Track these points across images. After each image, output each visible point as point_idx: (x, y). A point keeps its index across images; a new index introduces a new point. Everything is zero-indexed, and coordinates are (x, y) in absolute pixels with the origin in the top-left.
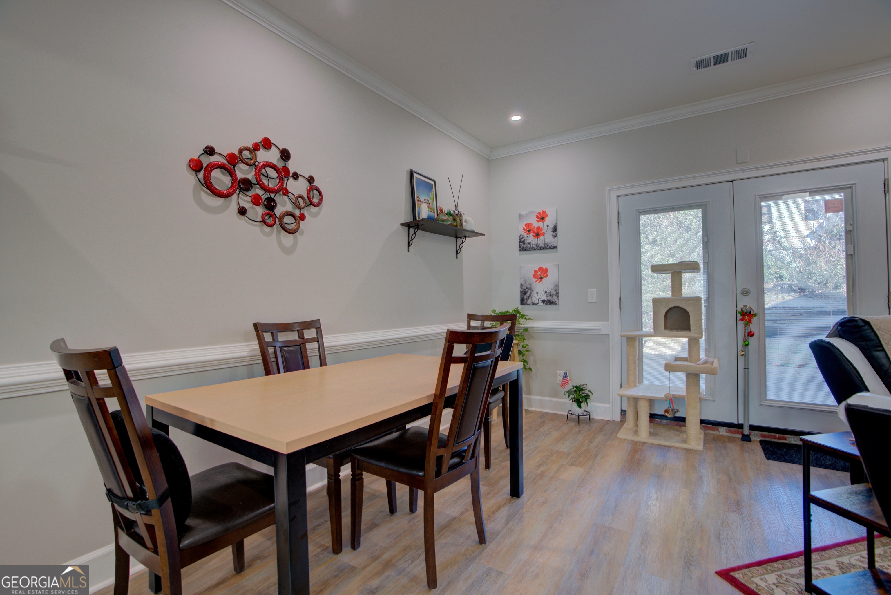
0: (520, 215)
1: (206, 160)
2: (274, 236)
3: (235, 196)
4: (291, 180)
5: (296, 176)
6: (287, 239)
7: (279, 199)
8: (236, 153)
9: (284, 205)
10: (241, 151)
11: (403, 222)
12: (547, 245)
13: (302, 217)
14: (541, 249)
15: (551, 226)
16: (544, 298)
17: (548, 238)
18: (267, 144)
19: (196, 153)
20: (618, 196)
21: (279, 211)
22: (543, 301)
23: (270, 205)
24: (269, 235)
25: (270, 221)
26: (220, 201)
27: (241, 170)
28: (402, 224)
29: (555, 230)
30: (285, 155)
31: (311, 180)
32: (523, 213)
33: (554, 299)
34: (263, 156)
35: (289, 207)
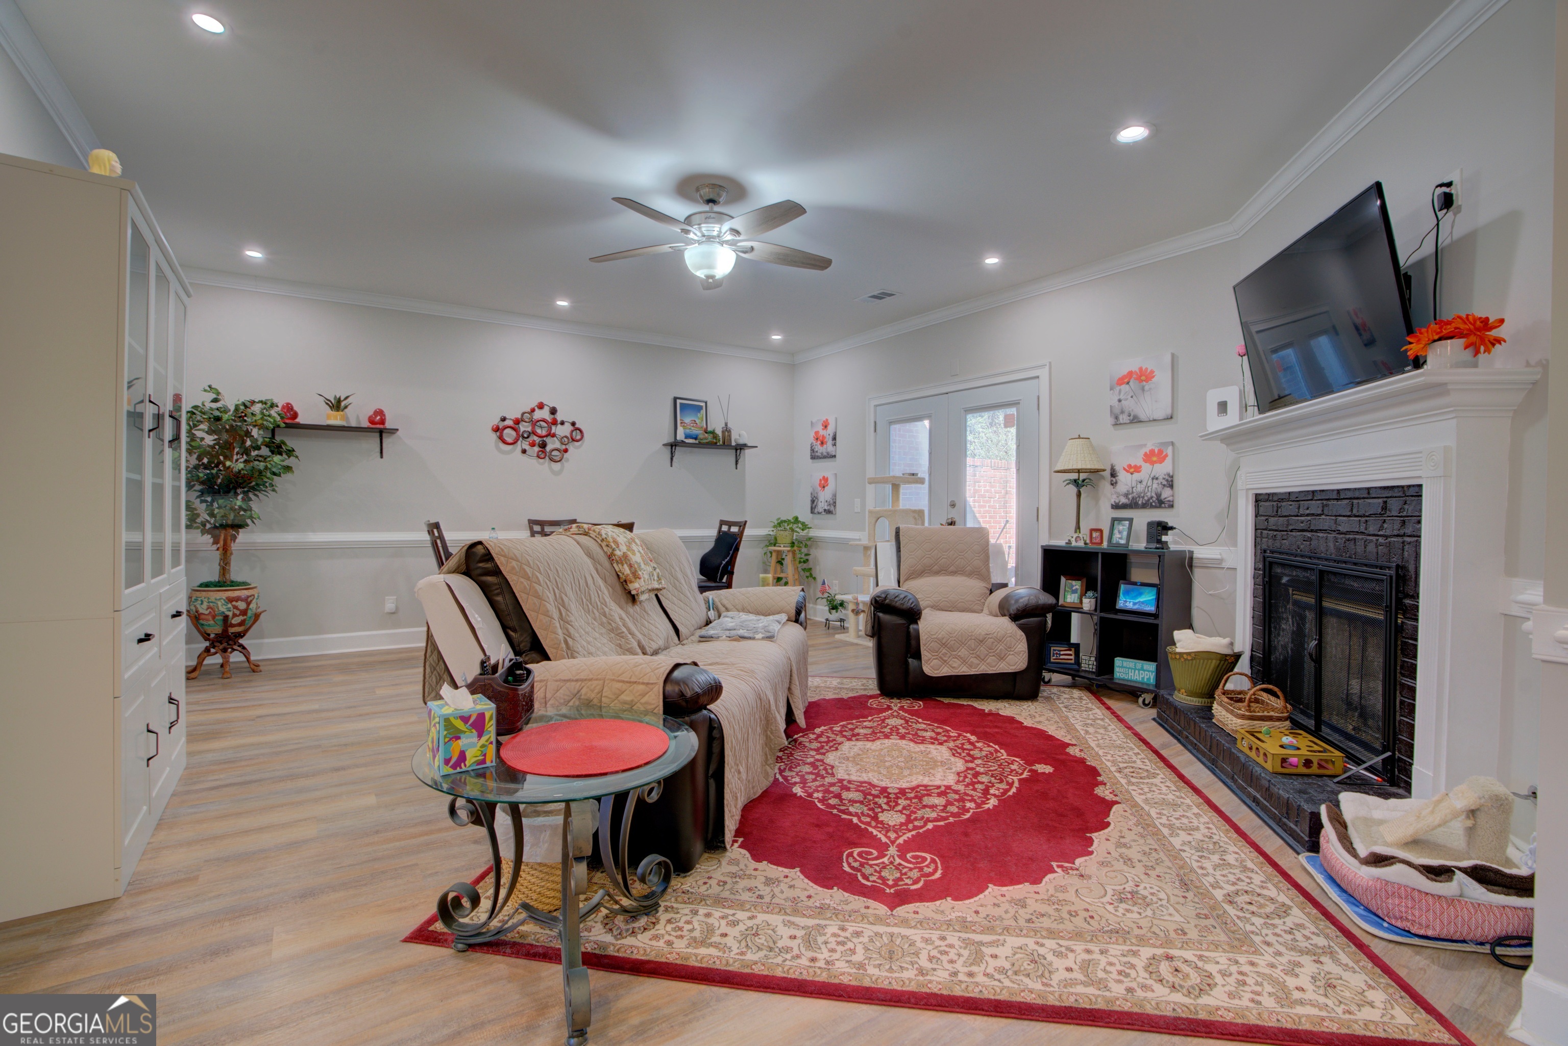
0: (812, 423)
1: (501, 425)
2: (547, 464)
3: (519, 442)
4: (559, 426)
5: (562, 423)
6: (556, 466)
7: (548, 440)
8: (519, 416)
9: (554, 443)
10: (523, 414)
11: (665, 442)
12: (828, 453)
13: (566, 451)
14: (825, 457)
15: (832, 435)
16: (826, 508)
17: (828, 447)
18: (541, 406)
19: (496, 421)
20: (876, 406)
21: (548, 448)
22: (825, 510)
23: (543, 445)
24: (542, 464)
25: (542, 456)
26: (511, 447)
27: (524, 426)
28: (664, 445)
29: (834, 439)
30: (553, 411)
31: (573, 424)
32: (814, 421)
33: (832, 508)
34: (538, 414)
35: (557, 445)
